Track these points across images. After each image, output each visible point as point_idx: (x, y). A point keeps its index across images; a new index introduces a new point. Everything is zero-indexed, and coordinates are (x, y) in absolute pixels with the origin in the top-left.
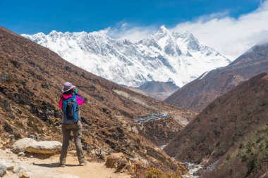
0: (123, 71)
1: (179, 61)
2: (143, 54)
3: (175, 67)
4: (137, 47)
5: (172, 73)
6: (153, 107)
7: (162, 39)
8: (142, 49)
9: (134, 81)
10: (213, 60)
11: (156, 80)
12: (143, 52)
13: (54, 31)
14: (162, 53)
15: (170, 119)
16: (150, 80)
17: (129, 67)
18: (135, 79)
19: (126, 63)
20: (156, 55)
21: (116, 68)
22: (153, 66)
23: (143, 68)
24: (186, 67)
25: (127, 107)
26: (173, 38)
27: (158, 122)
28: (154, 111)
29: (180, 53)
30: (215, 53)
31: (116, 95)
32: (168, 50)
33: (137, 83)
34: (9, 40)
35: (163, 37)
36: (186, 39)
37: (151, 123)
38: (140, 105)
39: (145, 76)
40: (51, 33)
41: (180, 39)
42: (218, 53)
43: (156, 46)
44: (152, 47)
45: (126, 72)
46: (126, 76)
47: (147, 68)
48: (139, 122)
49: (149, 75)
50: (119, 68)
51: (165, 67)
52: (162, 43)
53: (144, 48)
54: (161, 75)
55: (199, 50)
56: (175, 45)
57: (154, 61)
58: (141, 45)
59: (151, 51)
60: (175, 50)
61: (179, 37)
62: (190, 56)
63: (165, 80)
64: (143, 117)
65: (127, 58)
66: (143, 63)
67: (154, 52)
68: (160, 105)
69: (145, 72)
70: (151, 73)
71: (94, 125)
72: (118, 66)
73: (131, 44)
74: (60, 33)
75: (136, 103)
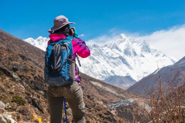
0: (92, 68)
1: (135, 60)
2: (107, 55)
3: (132, 65)
4: (103, 50)
5: (129, 70)
6: (122, 95)
7: (122, 44)
8: (107, 51)
9: (100, 75)
10: (161, 60)
11: (117, 75)
12: (107, 53)
13: (41, 37)
14: (122, 54)
15: (136, 105)
16: (113, 75)
17: (96, 64)
18: (101, 74)
19: (94, 62)
20: (118, 56)
21: (87, 66)
22: (114, 64)
23: (107, 66)
24: (140, 65)
25: (101, 95)
26: (130, 43)
27: (127, 107)
28: (123, 98)
29: (135, 54)
30: (162, 55)
31: (92, 85)
32: (127, 52)
33: (103, 77)
34: (11, 41)
35: (123, 42)
36: (140, 44)
37: (121, 108)
38: (112, 93)
39: (109, 72)
40: (38, 38)
41: (135, 44)
42: (165, 55)
43: (117, 48)
44: (115, 50)
45: (94, 68)
46: (94, 71)
47: (111, 66)
48: (112, 106)
49: (112, 71)
50: (89, 66)
51: (124, 64)
52: (122, 46)
53: (109, 50)
54: (121, 71)
55: (150, 52)
56: (132, 48)
57: (116, 60)
58: (106, 48)
59: (113, 53)
60: (132, 52)
61: (135, 42)
62: (143, 56)
63: (124, 75)
64: (114, 103)
65: (95, 58)
66: (107, 61)
67: (116, 54)
68: (127, 93)
69: (109, 68)
70: (114, 69)
71: (92, 109)
72: (88, 63)
73: (98, 47)
74: (45, 38)
75: (108, 92)
